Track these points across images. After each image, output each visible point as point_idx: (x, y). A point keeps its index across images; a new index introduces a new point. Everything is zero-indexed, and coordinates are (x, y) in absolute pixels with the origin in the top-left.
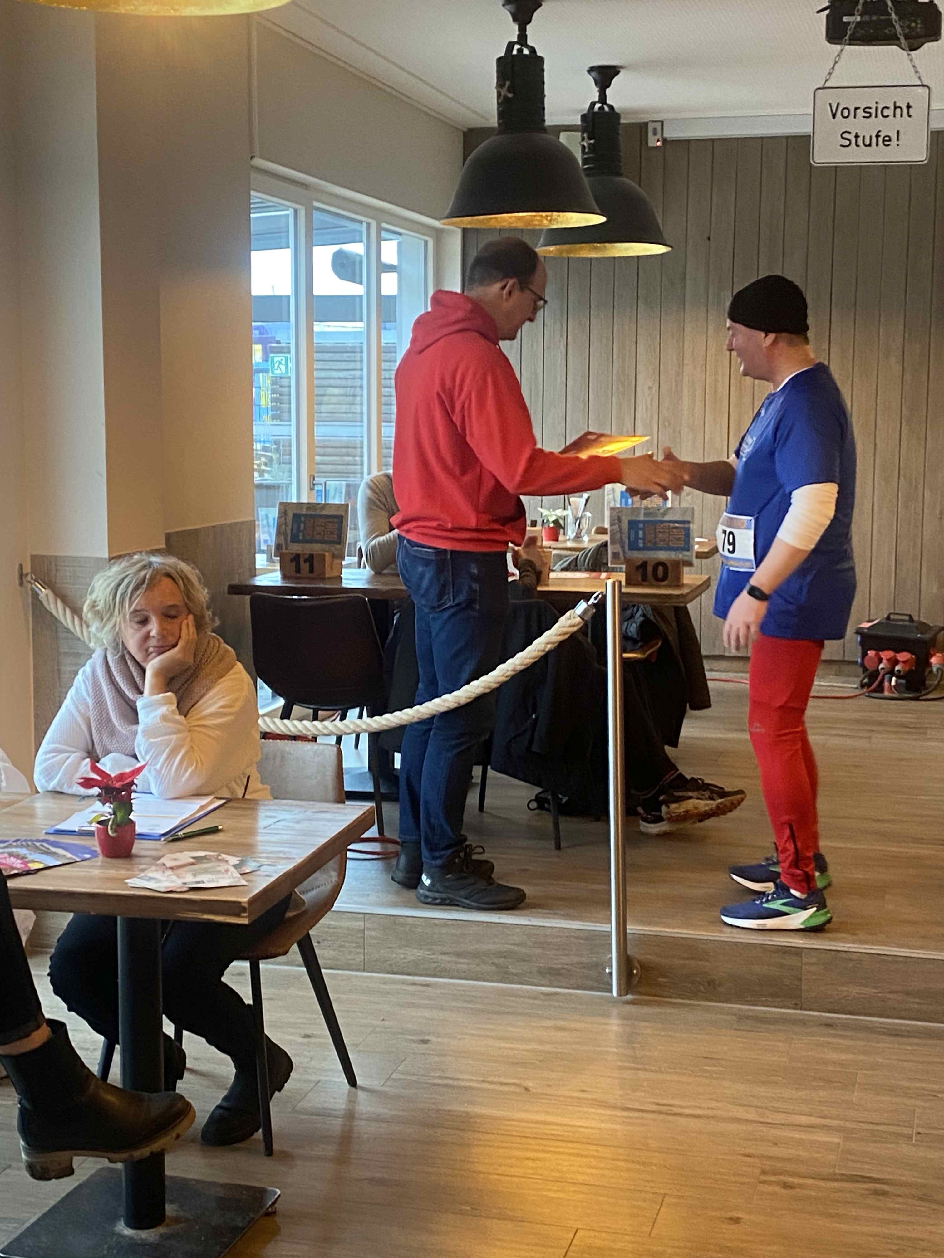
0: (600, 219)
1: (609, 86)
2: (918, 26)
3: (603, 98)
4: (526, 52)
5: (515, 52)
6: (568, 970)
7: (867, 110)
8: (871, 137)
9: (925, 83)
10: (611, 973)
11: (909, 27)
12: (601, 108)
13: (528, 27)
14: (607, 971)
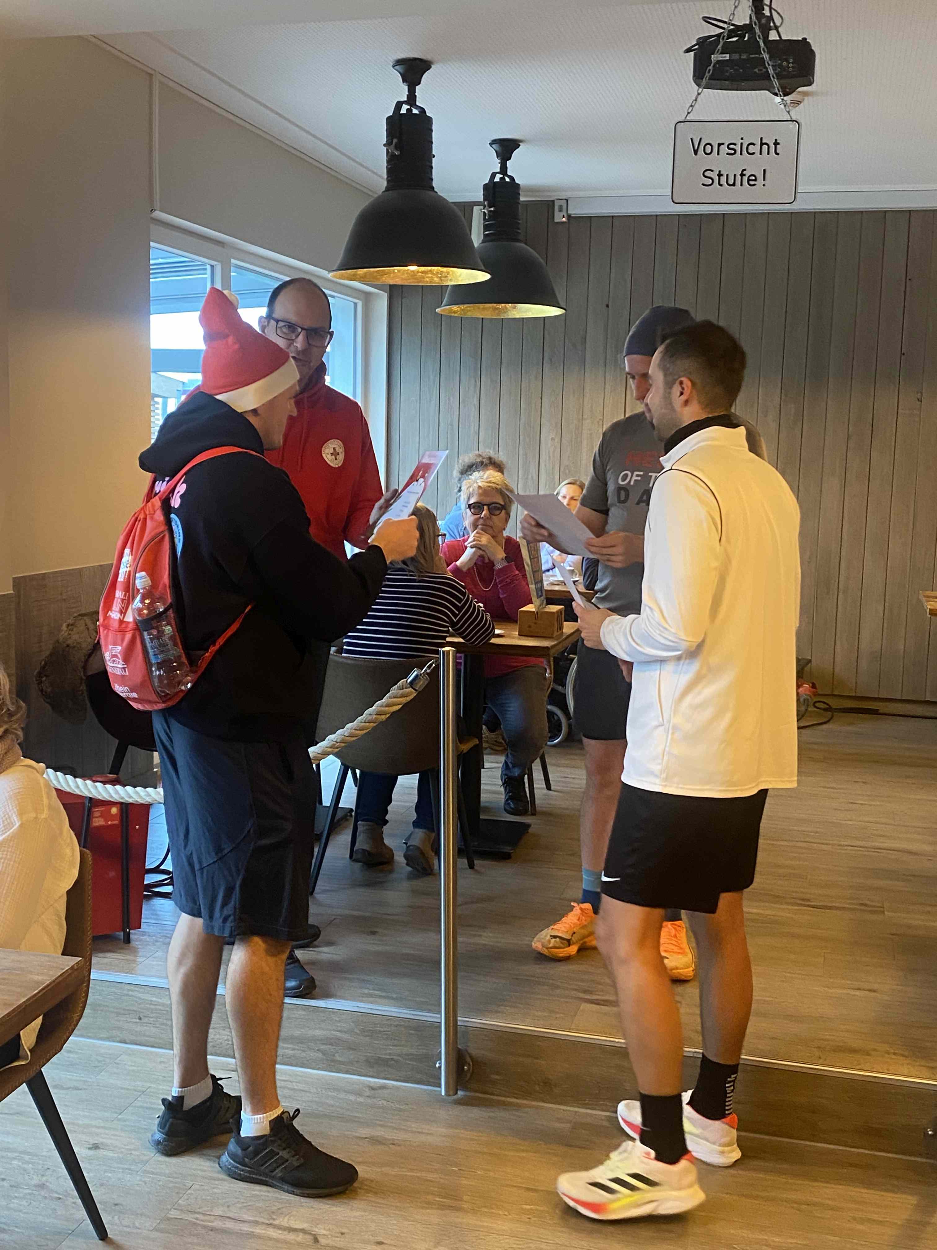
0: (486, 277)
1: (510, 159)
2: (790, 65)
3: (504, 170)
4: (415, 111)
5: (403, 111)
6: (396, 1061)
7: (731, 146)
8: (735, 175)
9: (794, 118)
10: (440, 1067)
11: (780, 66)
12: (502, 179)
13: (417, 87)
14: (437, 1065)
